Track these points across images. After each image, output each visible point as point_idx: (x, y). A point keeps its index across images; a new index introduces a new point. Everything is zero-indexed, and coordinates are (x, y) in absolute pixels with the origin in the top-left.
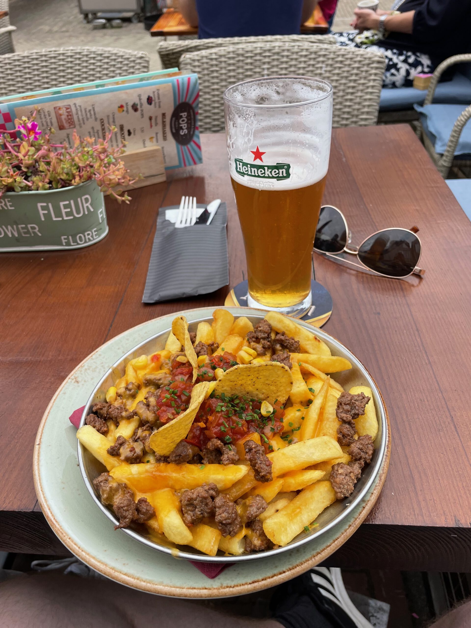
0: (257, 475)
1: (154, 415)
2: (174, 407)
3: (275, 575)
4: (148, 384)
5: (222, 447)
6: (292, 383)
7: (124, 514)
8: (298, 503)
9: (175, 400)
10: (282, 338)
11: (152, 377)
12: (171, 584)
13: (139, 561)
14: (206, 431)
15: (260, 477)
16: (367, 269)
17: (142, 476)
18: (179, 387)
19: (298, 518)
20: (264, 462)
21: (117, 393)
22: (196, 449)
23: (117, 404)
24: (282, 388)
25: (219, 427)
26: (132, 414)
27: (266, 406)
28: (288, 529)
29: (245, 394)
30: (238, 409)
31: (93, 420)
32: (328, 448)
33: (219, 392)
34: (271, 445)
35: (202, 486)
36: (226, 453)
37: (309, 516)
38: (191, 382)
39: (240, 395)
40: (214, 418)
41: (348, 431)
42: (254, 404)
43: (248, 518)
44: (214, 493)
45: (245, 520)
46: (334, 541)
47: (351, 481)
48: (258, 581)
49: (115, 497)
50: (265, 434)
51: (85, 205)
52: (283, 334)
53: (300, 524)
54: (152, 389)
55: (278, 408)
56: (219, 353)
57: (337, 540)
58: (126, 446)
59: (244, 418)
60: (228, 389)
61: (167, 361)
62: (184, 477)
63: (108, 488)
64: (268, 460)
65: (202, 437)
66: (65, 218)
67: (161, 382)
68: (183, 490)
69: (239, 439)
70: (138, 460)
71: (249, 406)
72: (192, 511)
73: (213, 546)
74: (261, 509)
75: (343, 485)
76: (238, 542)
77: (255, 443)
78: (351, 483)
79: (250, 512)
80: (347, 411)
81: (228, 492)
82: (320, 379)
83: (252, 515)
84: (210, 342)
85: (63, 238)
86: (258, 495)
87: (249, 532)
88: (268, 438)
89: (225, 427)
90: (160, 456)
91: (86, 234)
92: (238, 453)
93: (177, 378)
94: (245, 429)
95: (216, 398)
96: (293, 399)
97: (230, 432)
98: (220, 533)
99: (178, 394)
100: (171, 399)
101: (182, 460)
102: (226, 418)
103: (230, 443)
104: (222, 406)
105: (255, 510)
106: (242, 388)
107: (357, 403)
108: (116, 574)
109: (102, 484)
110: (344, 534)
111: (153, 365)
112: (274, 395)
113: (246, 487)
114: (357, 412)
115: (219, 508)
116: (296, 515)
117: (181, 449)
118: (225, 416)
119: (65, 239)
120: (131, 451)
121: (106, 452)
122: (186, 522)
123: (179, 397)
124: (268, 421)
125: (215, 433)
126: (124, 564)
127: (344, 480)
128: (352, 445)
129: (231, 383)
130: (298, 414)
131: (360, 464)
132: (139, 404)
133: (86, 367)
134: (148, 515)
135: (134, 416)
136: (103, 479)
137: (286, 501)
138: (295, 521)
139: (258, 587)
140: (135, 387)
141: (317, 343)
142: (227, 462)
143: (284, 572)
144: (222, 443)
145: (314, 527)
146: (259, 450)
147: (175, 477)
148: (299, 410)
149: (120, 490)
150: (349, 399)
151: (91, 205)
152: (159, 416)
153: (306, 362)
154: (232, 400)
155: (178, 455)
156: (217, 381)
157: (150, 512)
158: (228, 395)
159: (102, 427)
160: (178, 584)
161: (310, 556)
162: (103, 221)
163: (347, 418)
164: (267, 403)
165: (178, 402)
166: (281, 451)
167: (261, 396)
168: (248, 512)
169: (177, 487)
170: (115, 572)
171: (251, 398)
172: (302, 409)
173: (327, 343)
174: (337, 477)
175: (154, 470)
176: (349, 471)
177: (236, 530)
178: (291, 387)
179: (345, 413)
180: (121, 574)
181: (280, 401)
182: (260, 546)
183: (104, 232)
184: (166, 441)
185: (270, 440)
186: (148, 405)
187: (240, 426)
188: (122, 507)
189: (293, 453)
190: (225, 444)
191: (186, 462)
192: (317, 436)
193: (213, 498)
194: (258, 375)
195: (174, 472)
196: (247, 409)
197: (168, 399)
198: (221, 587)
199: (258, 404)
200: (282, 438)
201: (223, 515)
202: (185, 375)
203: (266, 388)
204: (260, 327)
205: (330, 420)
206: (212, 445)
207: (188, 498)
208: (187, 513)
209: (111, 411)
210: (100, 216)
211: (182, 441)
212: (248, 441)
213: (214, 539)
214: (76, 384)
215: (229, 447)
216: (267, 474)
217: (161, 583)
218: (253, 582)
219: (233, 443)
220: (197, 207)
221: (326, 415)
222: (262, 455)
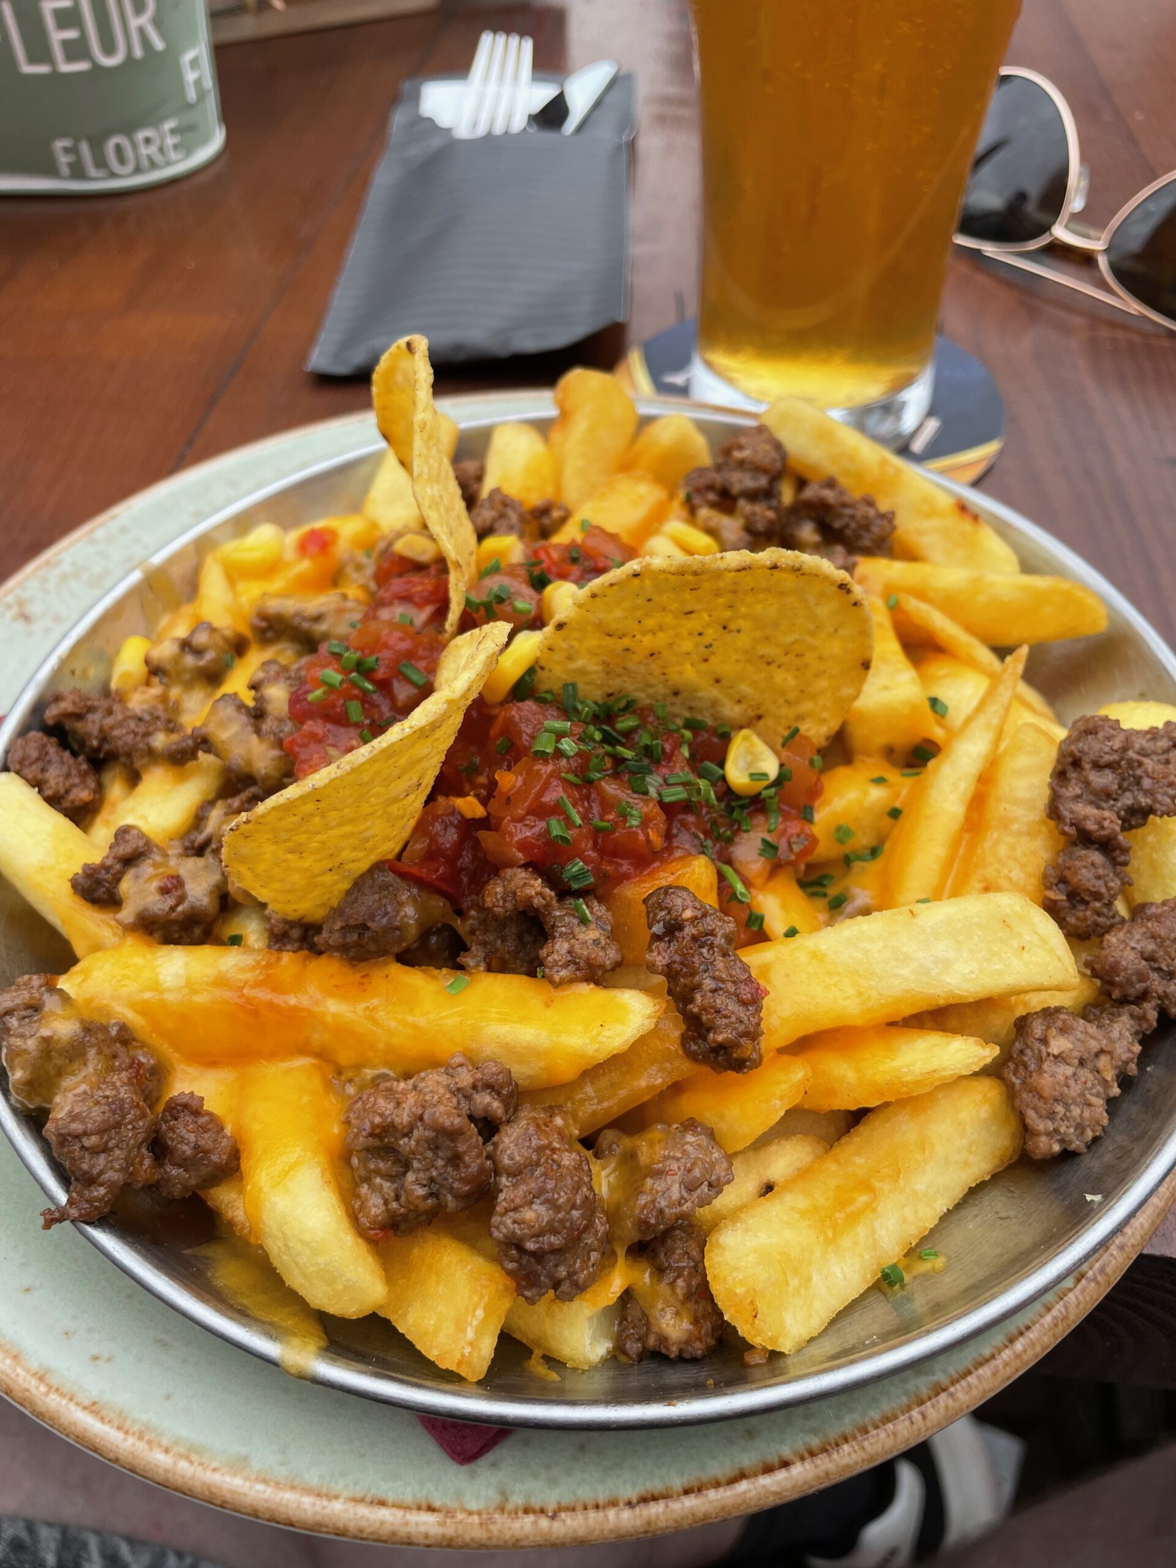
0: (694, 1039)
1: (276, 753)
2: (357, 725)
3: (742, 1476)
4: (269, 635)
5: (548, 906)
6: (866, 665)
7: (85, 1166)
8: (859, 1161)
9: (365, 699)
10: (829, 495)
11: (289, 606)
12: (281, 1472)
13: (165, 1345)
14: (482, 835)
15: (704, 1046)
16: (1134, 307)
17: (199, 999)
18: (386, 646)
19: (861, 1231)
20: (731, 988)
21: (147, 662)
22: (438, 904)
23: (139, 701)
24: (823, 683)
25: (541, 819)
26: (190, 742)
27: (750, 752)
28: (815, 1278)
29: (665, 696)
30: (628, 754)
31: (34, 754)
32: (1015, 944)
33: (553, 679)
34: (757, 912)
35: (450, 1070)
36: (562, 935)
37: (904, 1221)
38: (441, 630)
39: (643, 698)
40: (520, 782)
41: (1099, 878)
42: (700, 739)
43: (643, 1224)
44: (496, 1105)
45: (629, 1232)
46: (1012, 1341)
47: (1100, 1089)
48: (665, 1496)
49: (67, 1082)
50: (737, 866)
51: (134, 23)
52: (831, 483)
53: (867, 1257)
54: (284, 653)
55: (799, 762)
56: (568, 534)
57: (1021, 1334)
58: (146, 869)
59: (652, 791)
60: (594, 667)
61: (362, 559)
62: (375, 1022)
63: (31, 1044)
64: (749, 980)
65: (466, 859)
66: (66, 68)
67: (323, 627)
68: (369, 1073)
69: (627, 877)
70: (197, 931)
71: (676, 747)
72: (390, 1177)
73: (471, 1344)
74: (705, 1188)
75: (1067, 1106)
76: (590, 1319)
77: (695, 899)
78: (1098, 1095)
79: (653, 1201)
80: (1105, 796)
81: (561, 1100)
82: (972, 663)
83: (661, 1212)
84: (535, 499)
85: (59, 144)
86: (691, 1125)
87: (645, 1277)
88: (747, 883)
89: (569, 822)
90: (286, 922)
91: (141, 135)
92: (616, 934)
93: (385, 614)
94: (654, 836)
95: (541, 701)
96: (859, 734)
97: (587, 846)
98: (511, 1284)
99: (381, 673)
100: (347, 692)
101: (372, 947)
102: (575, 785)
103: (583, 893)
104: (560, 735)
105: (675, 1192)
106: (655, 668)
107: (1149, 764)
108: (53, 1403)
109: (13, 1022)
110: (1055, 1312)
111: (305, 566)
112: (784, 711)
113: (643, 1083)
114: (1145, 801)
115: (516, 1173)
116: (853, 1219)
117: (370, 899)
118: (571, 777)
119: (66, 150)
120: (164, 891)
121: (66, 888)
122: (363, 1220)
123: (384, 686)
124: (751, 815)
125: (523, 846)
126: (95, 1358)
127: (1071, 1082)
128: (1112, 938)
129: (610, 641)
130: (876, 794)
131: (1141, 1018)
132: (221, 704)
133: (66, 567)
134: (204, 1171)
135: (200, 754)
136: (18, 1001)
137: (808, 1149)
138: (846, 1242)
139: (662, 1524)
140: (221, 643)
141: (967, 526)
142: (564, 973)
143: (785, 1464)
144: (547, 891)
145: (923, 1267)
146: (712, 933)
147: (334, 1015)
148: (880, 781)
149: (92, 1053)
150: (1117, 744)
151: (157, 22)
152: (296, 755)
153: (921, 594)
154: (605, 716)
155: (356, 927)
156: (549, 629)
157: (215, 1158)
158: (592, 694)
159: (74, 786)
160: (312, 1478)
161: (904, 1400)
162: (202, 95)
163: (1100, 823)
164: (756, 740)
165: (378, 706)
166: (807, 942)
167: (731, 711)
168: (643, 1200)
169: (345, 1057)
170: (47, 1394)
171: (687, 714)
172: (894, 776)
173: (1003, 530)
174: (1040, 1070)
175: (249, 976)
176: (1094, 1046)
177: (582, 1276)
178: (862, 680)
179: (1091, 803)
180: (72, 1406)
181: (806, 738)
182: (687, 1342)
183: (205, 140)
184: (306, 864)
185: (753, 891)
186: (258, 715)
187: (635, 823)
188: (77, 1137)
189: (860, 955)
190: (564, 893)
191: (391, 958)
192: (956, 893)
193: (488, 1127)
194: (728, 614)
195: (331, 995)
196: (669, 757)
197: (331, 688)
198: (502, 1509)
199: (715, 740)
200: (803, 884)
201: (529, 1215)
202: (420, 606)
203: (755, 677)
204: (740, 448)
205: (1015, 827)
206: (505, 893)
207: (374, 1126)
208: (367, 1180)
209: (112, 728)
210: (191, 77)
211: (378, 867)
212: (666, 890)
213: (480, 1313)
214: (20, 626)
215: (577, 908)
216: (742, 1041)
217: (240, 1464)
218: (644, 1500)
219: (600, 892)
220: (535, 78)
221: (998, 808)
222: (725, 955)
